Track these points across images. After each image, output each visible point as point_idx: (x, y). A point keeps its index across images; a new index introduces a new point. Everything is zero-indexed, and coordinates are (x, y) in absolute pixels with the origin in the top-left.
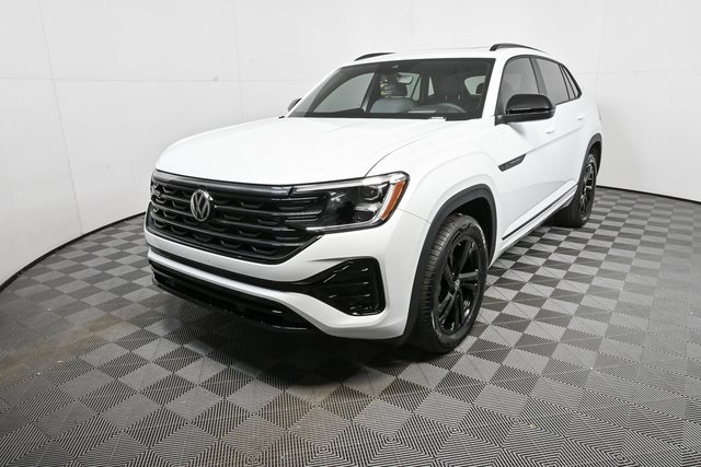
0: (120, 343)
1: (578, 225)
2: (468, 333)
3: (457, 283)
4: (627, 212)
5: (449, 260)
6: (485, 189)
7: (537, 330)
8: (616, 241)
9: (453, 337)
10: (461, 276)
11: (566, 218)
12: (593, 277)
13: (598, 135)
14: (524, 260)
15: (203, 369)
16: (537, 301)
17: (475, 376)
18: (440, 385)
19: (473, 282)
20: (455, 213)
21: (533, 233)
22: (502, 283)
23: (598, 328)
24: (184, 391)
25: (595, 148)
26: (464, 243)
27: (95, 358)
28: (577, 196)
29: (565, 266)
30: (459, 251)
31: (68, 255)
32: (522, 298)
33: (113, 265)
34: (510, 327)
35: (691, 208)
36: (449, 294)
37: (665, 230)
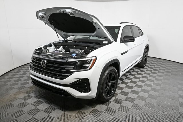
0: (22, 99)
1: (143, 67)
2: (113, 96)
3: (110, 84)
4: (155, 64)
5: (108, 78)
6: (117, 60)
7: (131, 95)
8: (152, 71)
9: (109, 98)
10: (111, 82)
11: (140, 65)
12: (146, 81)
13: (148, 45)
14: (129, 76)
15: (44, 106)
16: (131, 88)
17: (114, 108)
18: (105, 111)
19: (114, 83)
20: (109, 66)
21: (132, 69)
22: (123, 83)
23: (146, 95)
24: (38, 112)
25: (147, 48)
26: (111, 74)
27: (15, 103)
28: (142, 60)
29: (139, 78)
30: (110, 76)
31: (10, 74)
32: (128, 87)
33: (22, 77)
34: (124, 95)
35: (172, 63)
36: (108, 87)
37: (165, 69)
